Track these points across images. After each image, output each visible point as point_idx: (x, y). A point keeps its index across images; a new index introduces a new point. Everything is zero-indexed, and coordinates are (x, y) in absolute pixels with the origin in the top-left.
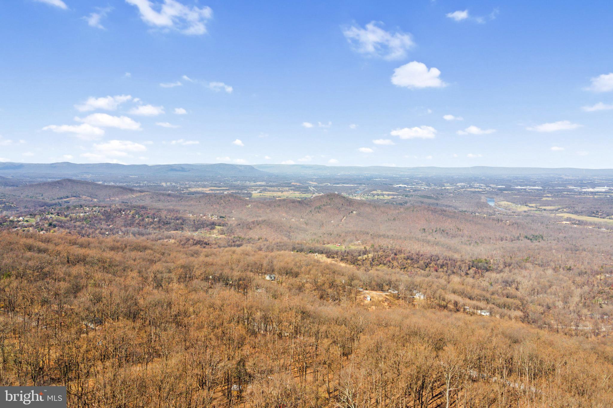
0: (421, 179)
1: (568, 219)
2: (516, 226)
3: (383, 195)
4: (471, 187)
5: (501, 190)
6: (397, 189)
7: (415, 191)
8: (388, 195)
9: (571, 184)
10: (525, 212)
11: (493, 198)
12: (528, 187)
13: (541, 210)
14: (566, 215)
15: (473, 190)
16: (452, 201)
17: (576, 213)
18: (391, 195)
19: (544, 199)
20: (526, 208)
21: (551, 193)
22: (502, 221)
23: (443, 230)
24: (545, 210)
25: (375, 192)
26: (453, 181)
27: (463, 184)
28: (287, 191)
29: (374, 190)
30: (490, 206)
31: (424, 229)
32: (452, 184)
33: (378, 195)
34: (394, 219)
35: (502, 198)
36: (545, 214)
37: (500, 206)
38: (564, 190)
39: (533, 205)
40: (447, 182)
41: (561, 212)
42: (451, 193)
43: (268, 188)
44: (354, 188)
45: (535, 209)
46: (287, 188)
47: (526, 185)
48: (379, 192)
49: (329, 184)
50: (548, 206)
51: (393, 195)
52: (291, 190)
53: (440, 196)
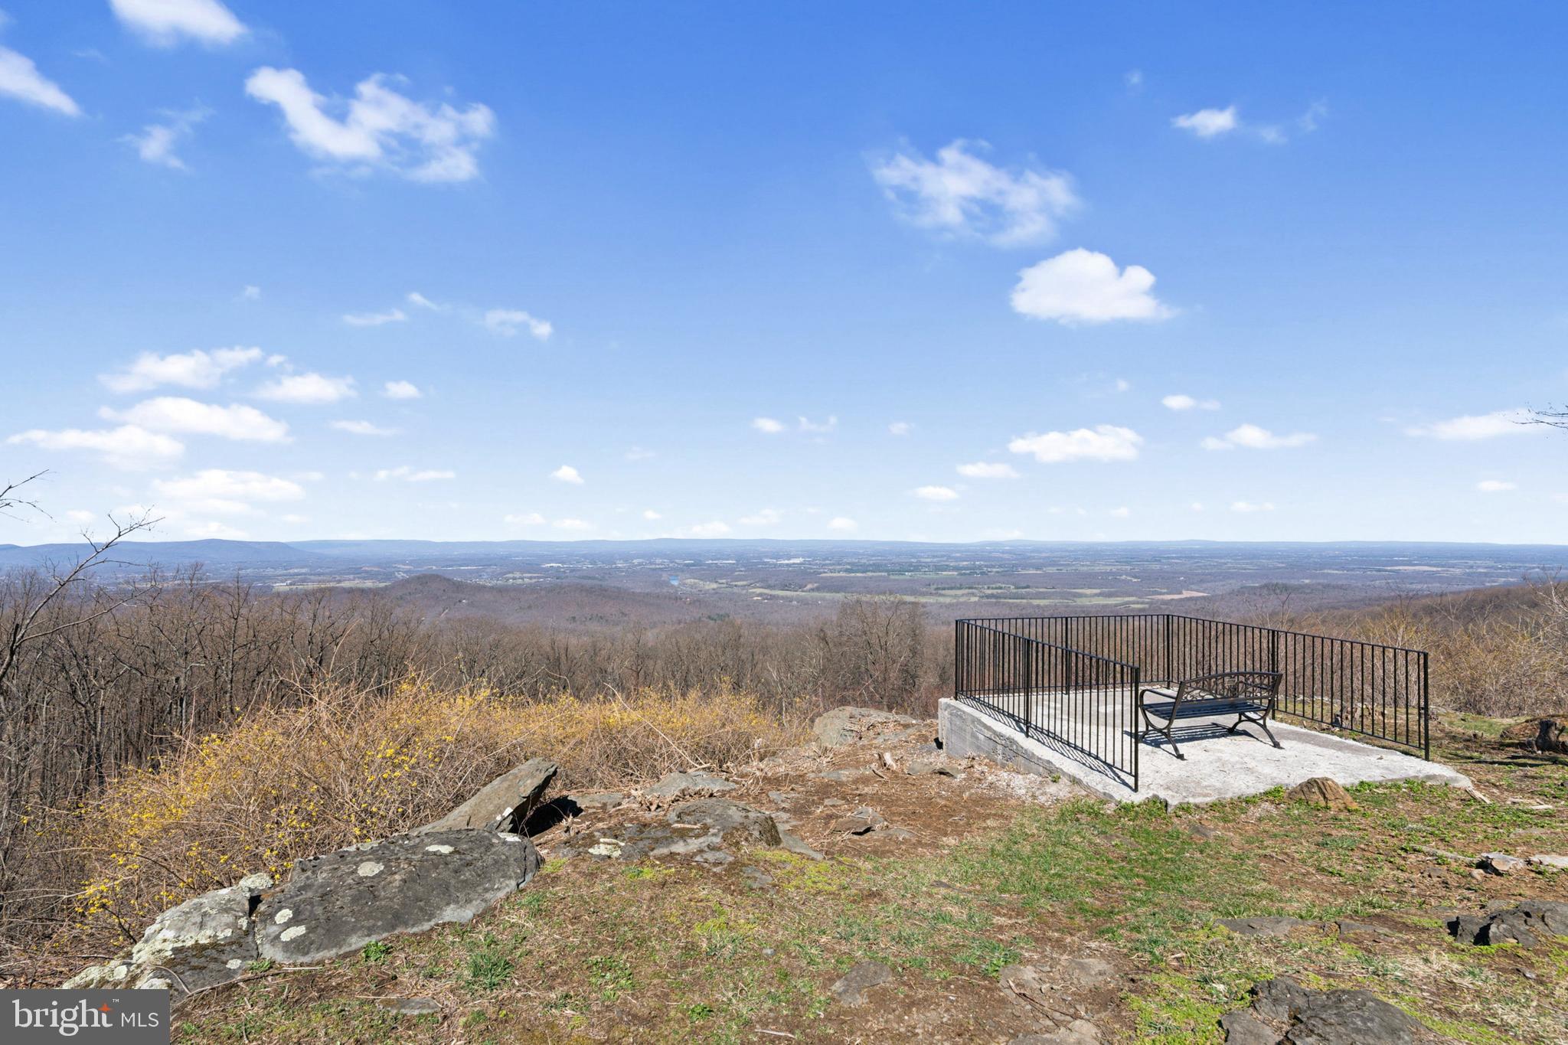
0: (585, 556)
1: (760, 595)
2: (698, 604)
3: (522, 578)
4: (651, 563)
5: (688, 565)
6: (547, 570)
7: (572, 571)
8: (531, 578)
9: (767, 557)
10: (714, 589)
11: (677, 576)
12: (720, 561)
13: (731, 587)
14: (759, 591)
15: (653, 566)
16: (622, 581)
17: (769, 587)
18: (535, 578)
19: (737, 573)
20: (715, 586)
21: (745, 567)
22: (681, 599)
23: (601, 617)
24: (736, 586)
25: (511, 575)
26: (627, 558)
27: (641, 560)
28: (349, 580)
29: (510, 573)
30: (673, 586)
31: (574, 618)
32: (626, 561)
33: (514, 579)
34: (530, 607)
35: (688, 576)
36: (735, 590)
37: (684, 584)
38: (759, 563)
39: (724, 581)
40: (620, 559)
41: (754, 588)
42: (623, 572)
43: (312, 577)
44: (477, 571)
45: (725, 585)
46: (351, 577)
47: (719, 559)
48: (518, 575)
49: (434, 568)
50: (740, 580)
51: (539, 578)
52: (359, 578)
53: (607, 577)
